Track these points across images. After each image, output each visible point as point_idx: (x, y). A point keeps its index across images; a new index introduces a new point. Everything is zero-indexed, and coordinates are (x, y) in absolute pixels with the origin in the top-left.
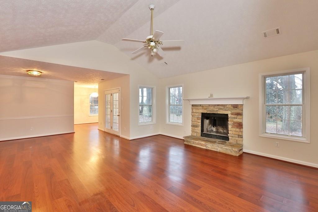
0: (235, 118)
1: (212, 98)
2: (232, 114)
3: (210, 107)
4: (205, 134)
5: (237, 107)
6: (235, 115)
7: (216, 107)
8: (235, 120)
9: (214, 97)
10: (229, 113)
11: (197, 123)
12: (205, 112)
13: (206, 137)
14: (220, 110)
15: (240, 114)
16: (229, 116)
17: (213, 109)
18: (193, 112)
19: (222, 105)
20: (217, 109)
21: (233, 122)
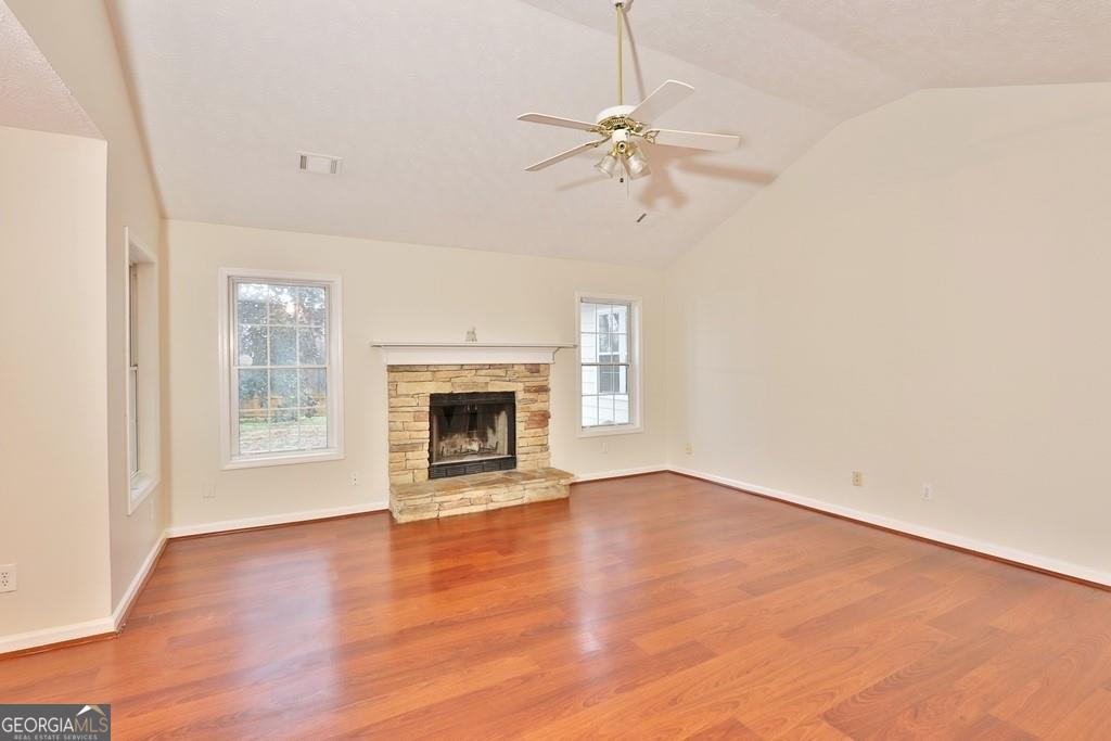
0: (534, 401)
1: (474, 343)
2: (527, 390)
3: (463, 373)
4: (443, 468)
5: (538, 371)
6: (535, 391)
7: (484, 372)
8: (534, 407)
9: (482, 339)
10: (517, 387)
11: (414, 434)
12: (446, 389)
13: (447, 476)
14: (497, 382)
15: (543, 389)
16: (520, 396)
17: (476, 379)
18: (397, 396)
19: (500, 366)
20: (488, 379)
21: (529, 414)
